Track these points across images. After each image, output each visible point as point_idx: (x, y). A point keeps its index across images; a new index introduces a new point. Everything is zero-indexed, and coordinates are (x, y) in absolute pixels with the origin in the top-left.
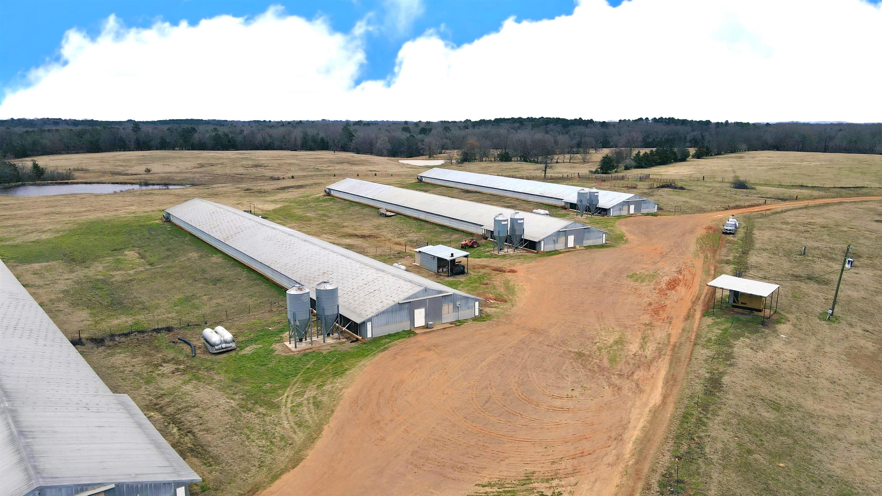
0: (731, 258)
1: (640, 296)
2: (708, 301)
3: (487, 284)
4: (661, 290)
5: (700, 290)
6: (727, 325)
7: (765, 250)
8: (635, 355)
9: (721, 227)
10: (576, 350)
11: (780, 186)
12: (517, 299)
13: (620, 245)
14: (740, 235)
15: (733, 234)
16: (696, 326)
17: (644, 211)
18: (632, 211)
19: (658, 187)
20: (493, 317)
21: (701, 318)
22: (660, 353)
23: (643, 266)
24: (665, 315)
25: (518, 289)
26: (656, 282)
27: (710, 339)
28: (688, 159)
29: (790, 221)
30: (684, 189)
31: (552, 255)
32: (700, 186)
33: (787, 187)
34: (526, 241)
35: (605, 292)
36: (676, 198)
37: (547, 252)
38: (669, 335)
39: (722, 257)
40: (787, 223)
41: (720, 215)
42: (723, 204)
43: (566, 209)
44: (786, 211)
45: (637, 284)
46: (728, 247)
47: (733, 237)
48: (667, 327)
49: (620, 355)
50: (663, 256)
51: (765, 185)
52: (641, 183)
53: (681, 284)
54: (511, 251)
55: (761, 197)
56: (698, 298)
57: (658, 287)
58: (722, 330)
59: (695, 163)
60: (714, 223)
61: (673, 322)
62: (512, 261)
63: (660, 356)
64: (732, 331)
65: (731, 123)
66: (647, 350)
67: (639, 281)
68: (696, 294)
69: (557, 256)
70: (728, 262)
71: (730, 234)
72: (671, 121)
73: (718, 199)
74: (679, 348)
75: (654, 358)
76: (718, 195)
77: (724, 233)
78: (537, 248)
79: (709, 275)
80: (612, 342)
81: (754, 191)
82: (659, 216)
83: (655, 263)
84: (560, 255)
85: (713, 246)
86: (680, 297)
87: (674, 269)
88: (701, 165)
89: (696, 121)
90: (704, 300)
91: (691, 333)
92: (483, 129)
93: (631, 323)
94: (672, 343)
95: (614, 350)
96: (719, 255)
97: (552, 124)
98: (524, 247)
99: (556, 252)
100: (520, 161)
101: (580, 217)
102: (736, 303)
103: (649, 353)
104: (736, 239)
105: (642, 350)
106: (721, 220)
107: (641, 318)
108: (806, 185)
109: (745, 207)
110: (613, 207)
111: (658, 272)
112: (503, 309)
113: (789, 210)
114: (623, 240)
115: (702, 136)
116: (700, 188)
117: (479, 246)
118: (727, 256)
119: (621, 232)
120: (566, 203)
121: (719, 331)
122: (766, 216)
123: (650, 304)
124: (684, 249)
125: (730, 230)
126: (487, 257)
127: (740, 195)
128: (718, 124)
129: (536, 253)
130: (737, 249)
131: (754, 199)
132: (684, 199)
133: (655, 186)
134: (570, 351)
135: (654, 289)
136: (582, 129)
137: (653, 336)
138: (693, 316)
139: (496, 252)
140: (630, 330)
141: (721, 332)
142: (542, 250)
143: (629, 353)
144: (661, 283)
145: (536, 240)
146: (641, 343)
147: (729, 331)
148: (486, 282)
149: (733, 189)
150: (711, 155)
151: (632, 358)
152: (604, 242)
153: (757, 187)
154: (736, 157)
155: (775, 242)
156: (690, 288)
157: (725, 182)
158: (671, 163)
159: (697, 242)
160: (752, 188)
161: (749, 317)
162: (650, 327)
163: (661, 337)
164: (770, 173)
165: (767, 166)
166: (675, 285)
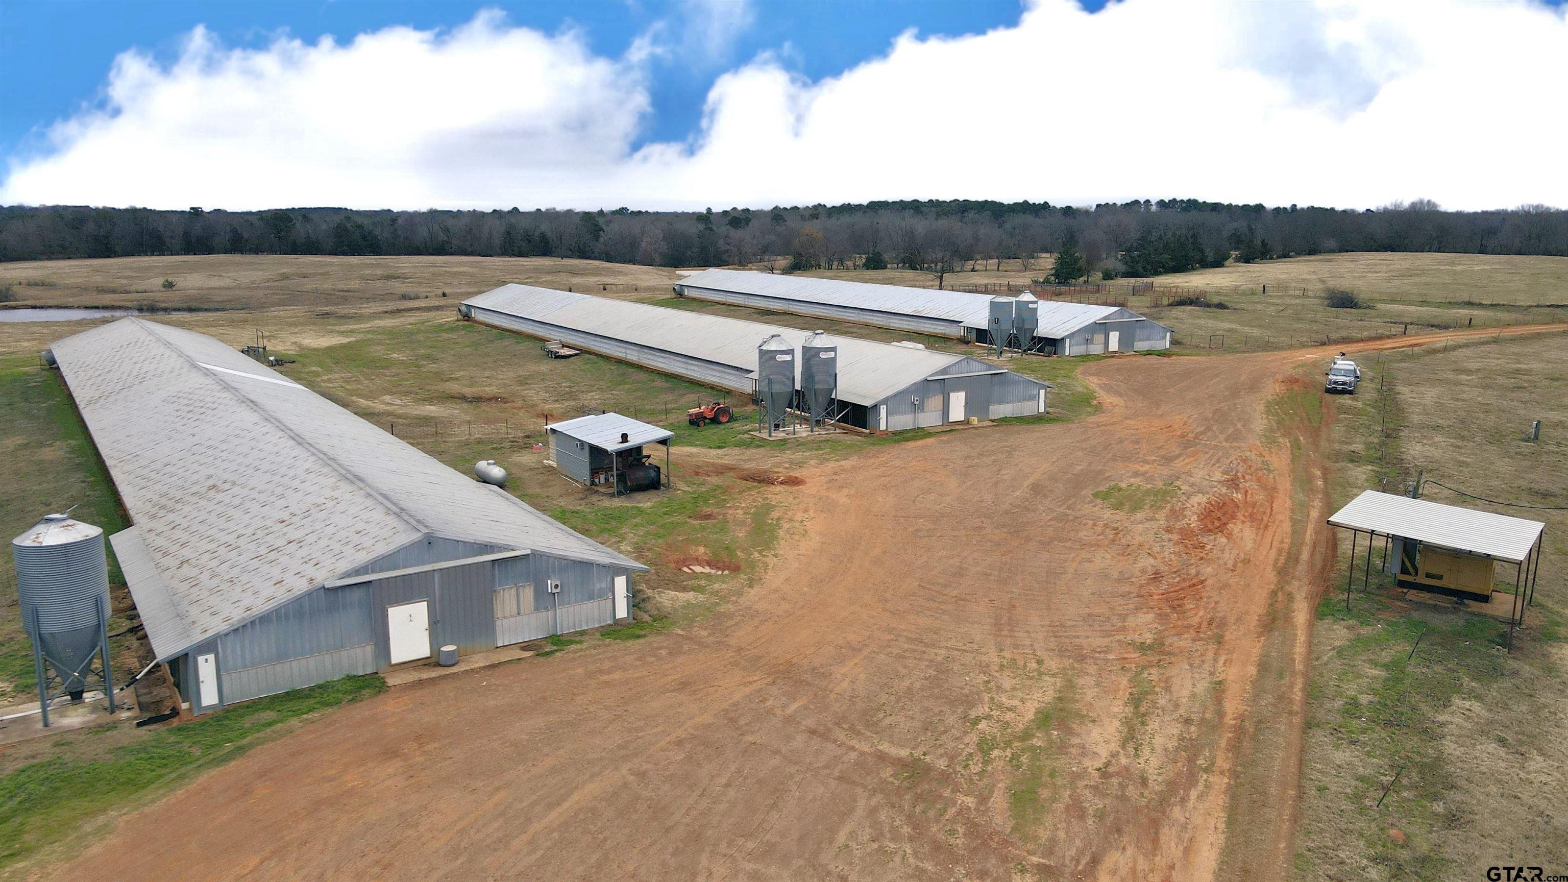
0: (1358, 447)
1: (1126, 551)
2: (1324, 567)
3: (708, 517)
4: (1186, 534)
5: (1294, 532)
6: (1399, 649)
7: (1437, 428)
8: (1104, 773)
9: (1321, 378)
10: (904, 753)
11: (1424, 303)
12: (771, 561)
13: (1083, 416)
14: (1368, 396)
15: (1351, 393)
16: (1299, 650)
17: (1141, 346)
18: (1114, 345)
19: (1170, 305)
20: (674, 623)
21: (1311, 625)
22: (1191, 760)
23: (1137, 467)
24: (1201, 613)
25: (788, 531)
26: (1173, 511)
27: (1354, 703)
28: (1227, 263)
29: (1473, 365)
30: (1226, 308)
31: (907, 440)
32: (1259, 303)
33: (1439, 305)
34: (843, 404)
35: (1028, 539)
36: (1211, 323)
37: (894, 433)
38: (1218, 689)
39: (1337, 446)
40: (1468, 372)
41: (1311, 355)
42: (1313, 335)
43: (968, 343)
44: (1455, 348)
45: (1120, 515)
46: (1346, 422)
47: (1353, 399)
48: (1210, 655)
49: (1052, 774)
50: (1188, 443)
51: (1393, 301)
52: (1134, 298)
53: (1240, 515)
54: (802, 431)
55: (1392, 323)
56: (1293, 558)
57: (1179, 525)
58: (1386, 667)
59: (1240, 269)
60: (1300, 370)
61: (1228, 636)
62: (798, 456)
63: (1192, 778)
64: (1414, 669)
65: (1302, 209)
66: (1146, 751)
67: (1127, 506)
68: (1286, 546)
69: (919, 443)
70: (1354, 458)
71: (1343, 392)
72: (1192, 205)
73: (1300, 326)
74: (1254, 738)
75: (1172, 786)
76: (1299, 319)
77: (1328, 391)
78: (871, 421)
79: (1312, 491)
80: (1030, 716)
81: (1373, 312)
82: (1174, 358)
83: (1168, 460)
84: (930, 441)
85: (1309, 420)
86: (1242, 555)
87: (1218, 476)
88: (1254, 272)
89: (1237, 206)
90: (1311, 563)
91: (1286, 681)
92: (846, 219)
93: (1100, 642)
94: (1229, 720)
95: (1033, 749)
96: (1328, 440)
97: (973, 212)
98: (838, 421)
99: (919, 433)
100: (903, 268)
101: (995, 358)
102: (1410, 574)
103: (1154, 762)
104: (1359, 404)
105: (1131, 750)
106: (1315, 364)
107: (1131, 622)
108: (1477, 301)
109: (1362, 340)
110: (1071, 336)
111: (1178, 483)
112: (715, 593)
113: (1460, 347)
114: (1091, 406)
115: (1251, 229)
116: (1259, 307)
117: (732, 419)
118: (1347, 443)
119: (1087, 388)
120: (970, 330)
121: (1375, 672)
122: (1412, 357)
123: (1157, 577)
124: (1239, 426)
125: (1344, 383)
126: (741, 444)
127: (1345, 318)
128: (1277, 210)
129: (866, 436)
130: (1368, 427)
131: (1376, 326)
132: (1227, 326)
133: (1165, 302)
134: (882, 757)
135: (1169, 530)
136: (1029, 218)
137: (1168, 689)
138: (1288, 618)
139: (765, 435)
140: (1092, 669)
141: (1384, 674)
142: (883, 427)
143: (1087, 763)
144: (1187, 513)
145: (868, 403)
146: (1127, 722)
147: (1410, 669)
148: (707, 510)
149: (1328, 309)
150: (1271, 258)
151: (1095, 788)
152: (1042, 410)
153: (1379, 306)
154: (1320, 260)
155: (1455, 412)
156: (1266, 527)
157: (1308, 297)
158: (1193, 269)
159: (1268, 412)
160: (1369, 307)
161: (1457, 621)
162: (1154, 659)
163: (1193, 696)
164: (1397, 282)
165: (1386, 273)
166: (1224, 519)
